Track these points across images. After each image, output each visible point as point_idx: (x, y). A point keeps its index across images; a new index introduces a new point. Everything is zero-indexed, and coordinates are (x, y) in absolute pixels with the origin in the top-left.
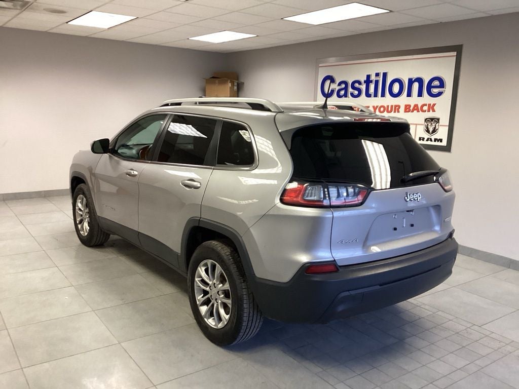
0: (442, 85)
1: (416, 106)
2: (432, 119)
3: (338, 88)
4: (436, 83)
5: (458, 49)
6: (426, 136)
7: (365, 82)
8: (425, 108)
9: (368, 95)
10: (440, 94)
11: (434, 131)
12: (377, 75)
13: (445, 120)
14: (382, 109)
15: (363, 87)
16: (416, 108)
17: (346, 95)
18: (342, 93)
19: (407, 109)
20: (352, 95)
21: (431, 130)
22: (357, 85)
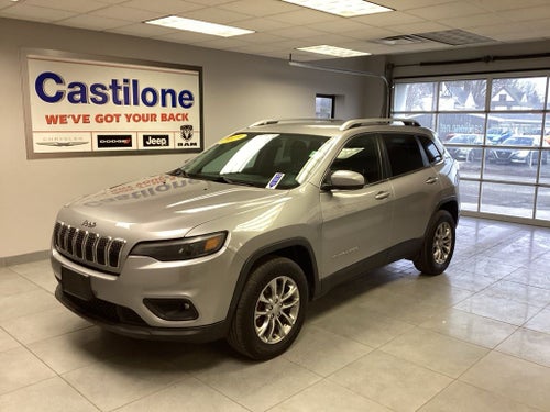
0: (191, 98)
1: (172, 115)
2: (187, 127)
3: (69, 91)
4: (186, 96)
5: (199, 69)
6: (184, 142)
7: (110, 87)
8: (180, 117)
9: (117, 102)
10: (190, 106)
11: (190, 136)
12: (126, 81)
13: (197, 127)
14: (137, 118)
15: (110, 93)
16: (172, 117)
17: (84, 100)
18: (78, 97)
19: (164, 118)
20: (94, 100)
21: (187, 135)
22: (99, 90)
